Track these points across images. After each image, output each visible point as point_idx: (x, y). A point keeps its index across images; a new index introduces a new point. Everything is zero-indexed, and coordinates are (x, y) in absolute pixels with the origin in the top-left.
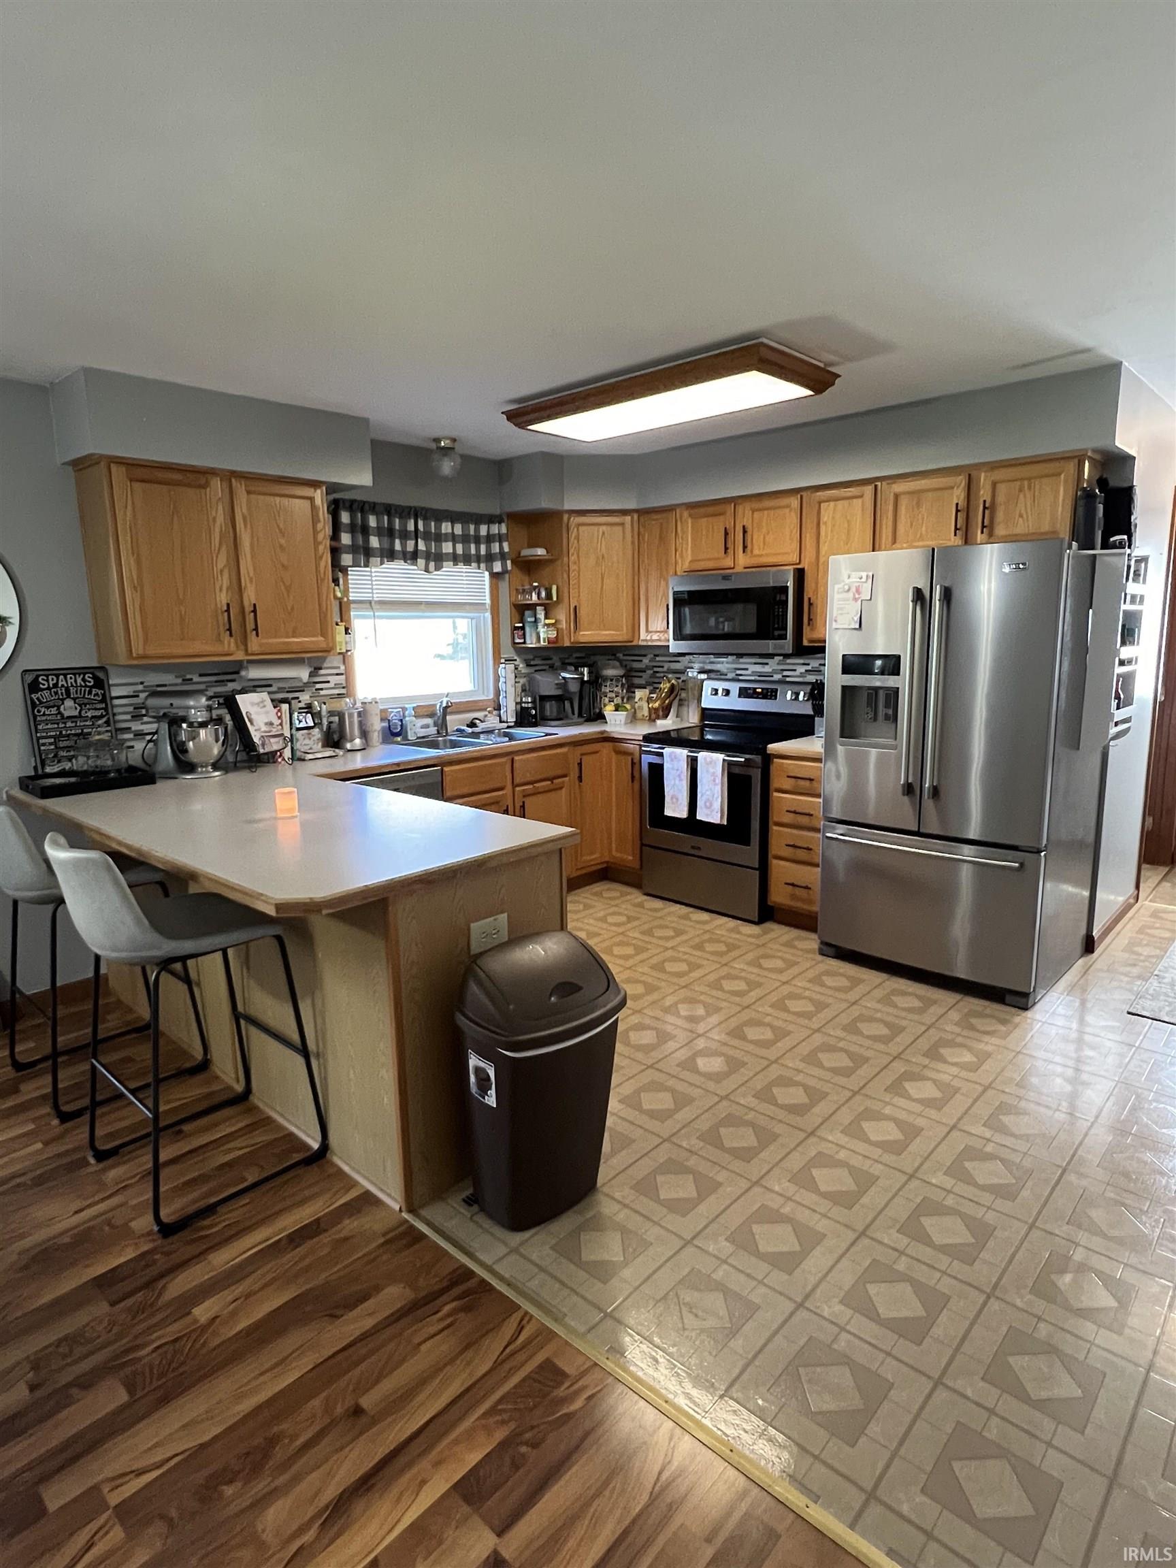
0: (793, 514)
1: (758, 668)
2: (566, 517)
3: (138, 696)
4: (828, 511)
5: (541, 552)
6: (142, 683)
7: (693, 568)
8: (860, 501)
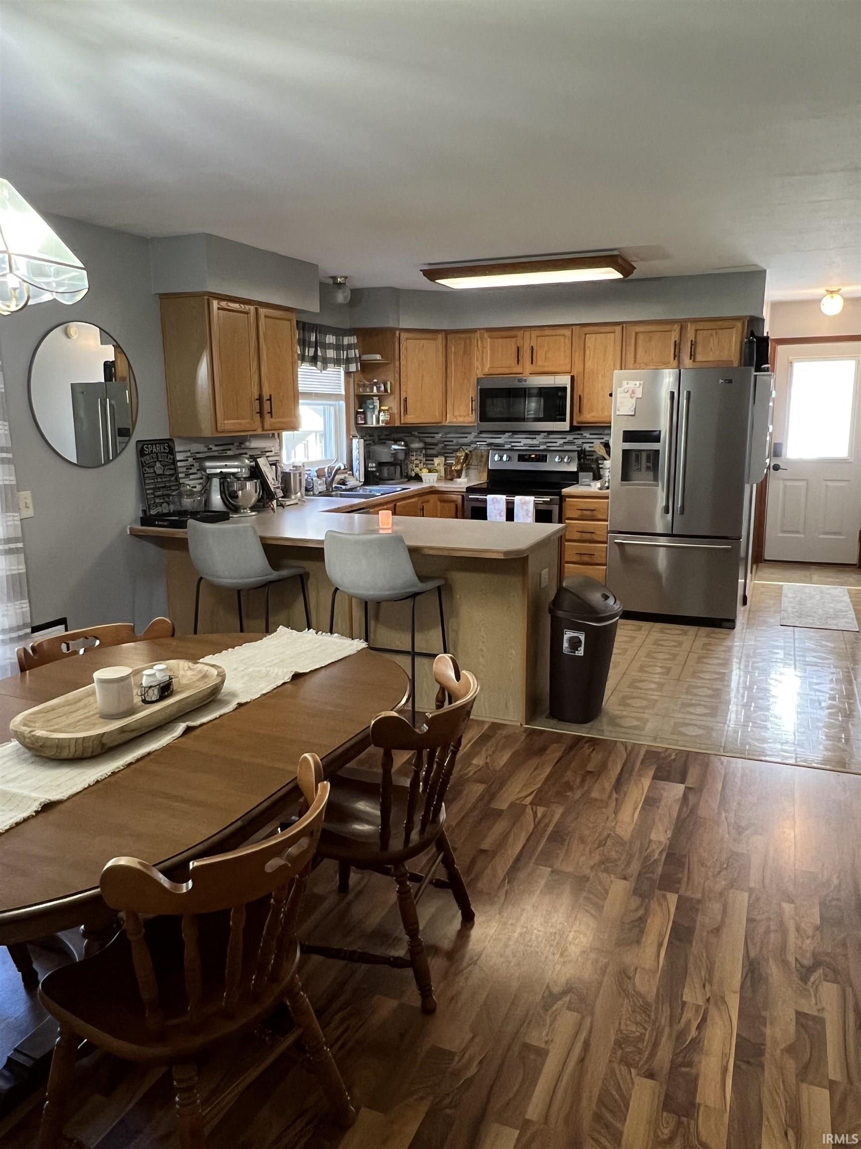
0: (567, 340)
1: (529, 441)
2: (398, 332)
3: (187, 460)
4: (591, 340)
5: (378, 357)
6: (189, 451)
7: (491, 372)
8: (612, 335)
